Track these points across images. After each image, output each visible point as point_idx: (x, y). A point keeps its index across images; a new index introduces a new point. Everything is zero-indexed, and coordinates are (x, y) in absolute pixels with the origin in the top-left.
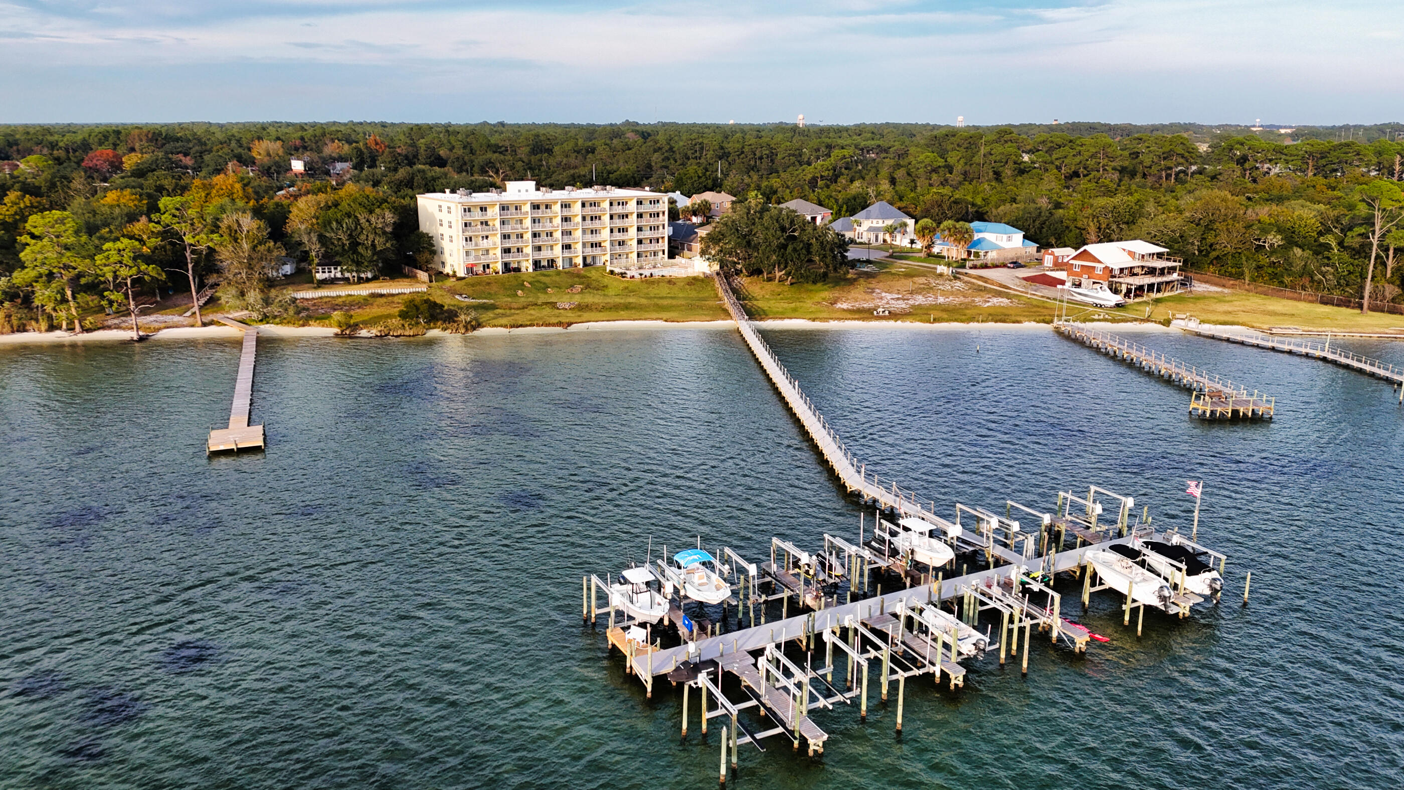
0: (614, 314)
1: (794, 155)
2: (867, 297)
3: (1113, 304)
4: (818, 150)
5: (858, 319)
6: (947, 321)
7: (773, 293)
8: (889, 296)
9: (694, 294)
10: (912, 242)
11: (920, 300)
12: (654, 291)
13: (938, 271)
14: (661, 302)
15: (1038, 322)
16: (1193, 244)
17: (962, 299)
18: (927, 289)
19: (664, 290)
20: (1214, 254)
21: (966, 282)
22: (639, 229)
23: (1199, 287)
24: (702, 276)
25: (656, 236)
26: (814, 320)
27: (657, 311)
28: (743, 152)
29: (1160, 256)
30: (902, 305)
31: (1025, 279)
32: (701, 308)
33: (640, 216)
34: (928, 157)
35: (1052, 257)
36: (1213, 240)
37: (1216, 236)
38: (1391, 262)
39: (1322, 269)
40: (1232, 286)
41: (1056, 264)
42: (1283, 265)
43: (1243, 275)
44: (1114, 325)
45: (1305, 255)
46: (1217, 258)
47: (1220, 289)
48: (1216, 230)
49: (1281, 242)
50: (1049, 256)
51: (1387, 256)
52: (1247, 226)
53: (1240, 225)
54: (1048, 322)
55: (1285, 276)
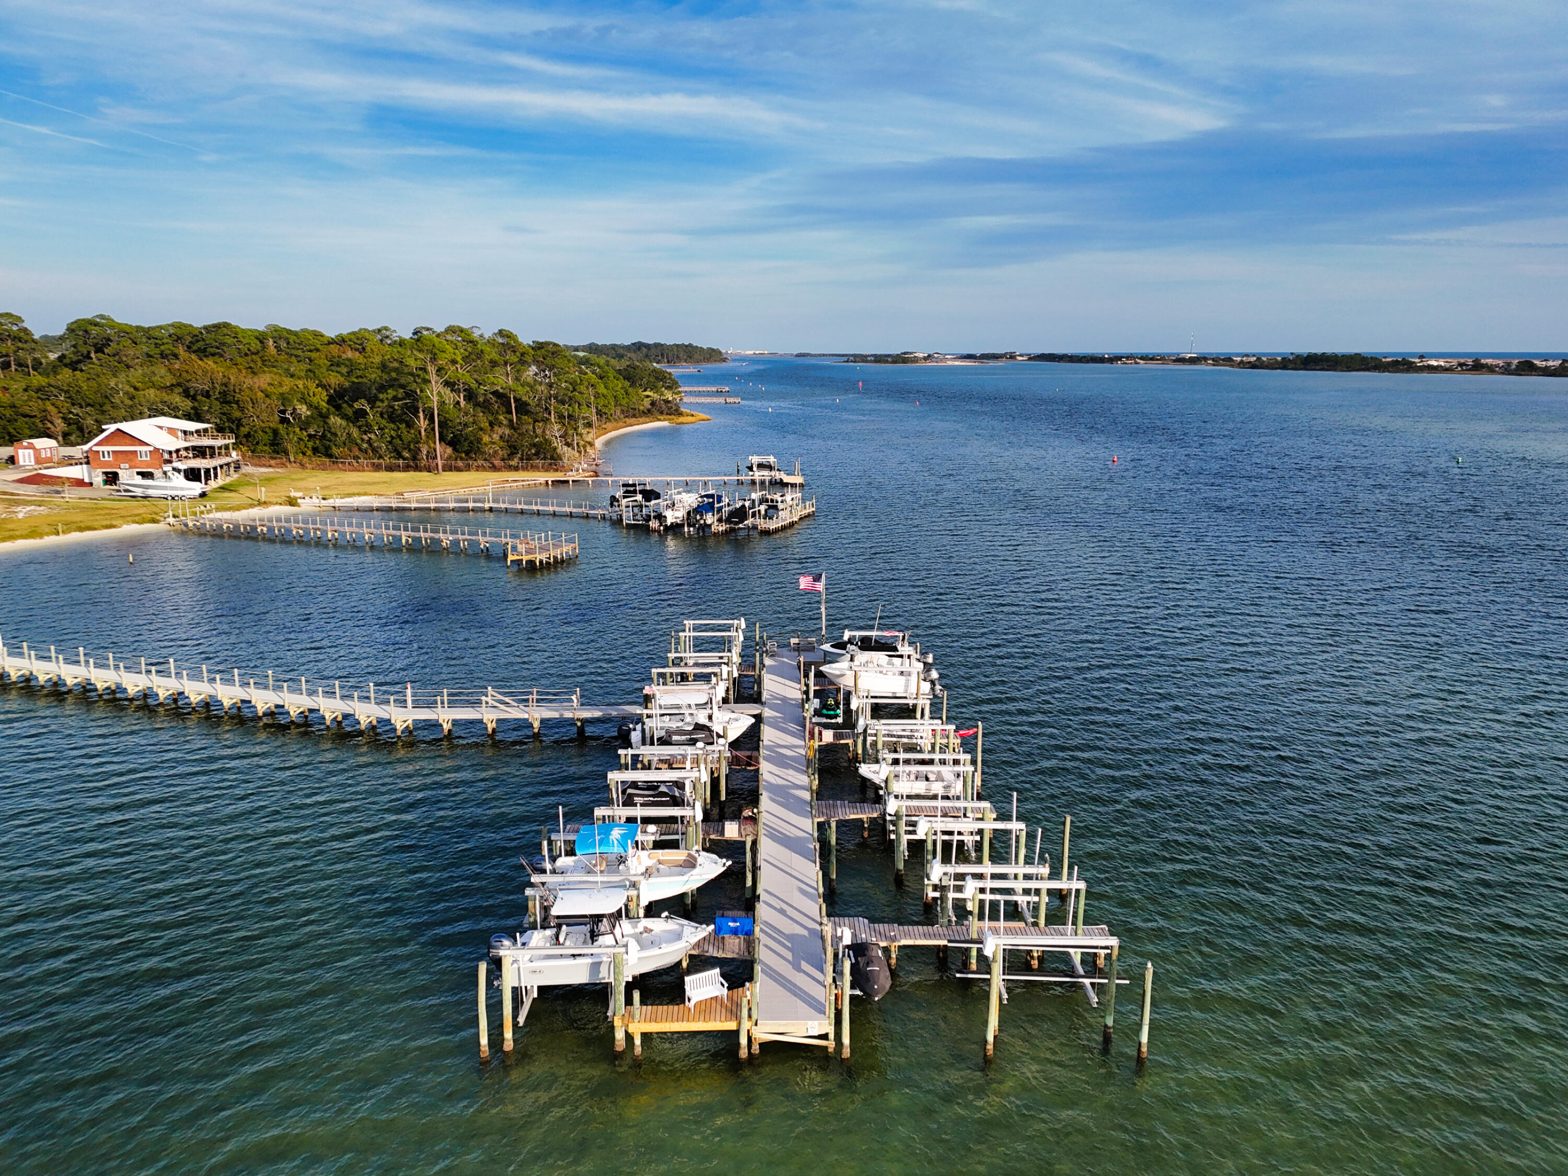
3: (194, 492)
15: (138, 523)
23: (247, 470)
29: (204, 433)
31: (20, 481)
35: (31, 451)
36: (237, 414)
37: (242, 409)
38: (423, 423)
39: (365, 437)
40: (277, 465)
41: (38, 460)
42: (323, 436)
43: (286, 453)
44: (237, 513)
45: (344, 423)
46: (248, 436)
47: (271, 470)
48: (237, 403)
49: (309, 413)
50: (27, 451)
51: (418, 418)
52: (267, 396)
53: (260, 394)
54: (154, 521)
55: (334, 447)
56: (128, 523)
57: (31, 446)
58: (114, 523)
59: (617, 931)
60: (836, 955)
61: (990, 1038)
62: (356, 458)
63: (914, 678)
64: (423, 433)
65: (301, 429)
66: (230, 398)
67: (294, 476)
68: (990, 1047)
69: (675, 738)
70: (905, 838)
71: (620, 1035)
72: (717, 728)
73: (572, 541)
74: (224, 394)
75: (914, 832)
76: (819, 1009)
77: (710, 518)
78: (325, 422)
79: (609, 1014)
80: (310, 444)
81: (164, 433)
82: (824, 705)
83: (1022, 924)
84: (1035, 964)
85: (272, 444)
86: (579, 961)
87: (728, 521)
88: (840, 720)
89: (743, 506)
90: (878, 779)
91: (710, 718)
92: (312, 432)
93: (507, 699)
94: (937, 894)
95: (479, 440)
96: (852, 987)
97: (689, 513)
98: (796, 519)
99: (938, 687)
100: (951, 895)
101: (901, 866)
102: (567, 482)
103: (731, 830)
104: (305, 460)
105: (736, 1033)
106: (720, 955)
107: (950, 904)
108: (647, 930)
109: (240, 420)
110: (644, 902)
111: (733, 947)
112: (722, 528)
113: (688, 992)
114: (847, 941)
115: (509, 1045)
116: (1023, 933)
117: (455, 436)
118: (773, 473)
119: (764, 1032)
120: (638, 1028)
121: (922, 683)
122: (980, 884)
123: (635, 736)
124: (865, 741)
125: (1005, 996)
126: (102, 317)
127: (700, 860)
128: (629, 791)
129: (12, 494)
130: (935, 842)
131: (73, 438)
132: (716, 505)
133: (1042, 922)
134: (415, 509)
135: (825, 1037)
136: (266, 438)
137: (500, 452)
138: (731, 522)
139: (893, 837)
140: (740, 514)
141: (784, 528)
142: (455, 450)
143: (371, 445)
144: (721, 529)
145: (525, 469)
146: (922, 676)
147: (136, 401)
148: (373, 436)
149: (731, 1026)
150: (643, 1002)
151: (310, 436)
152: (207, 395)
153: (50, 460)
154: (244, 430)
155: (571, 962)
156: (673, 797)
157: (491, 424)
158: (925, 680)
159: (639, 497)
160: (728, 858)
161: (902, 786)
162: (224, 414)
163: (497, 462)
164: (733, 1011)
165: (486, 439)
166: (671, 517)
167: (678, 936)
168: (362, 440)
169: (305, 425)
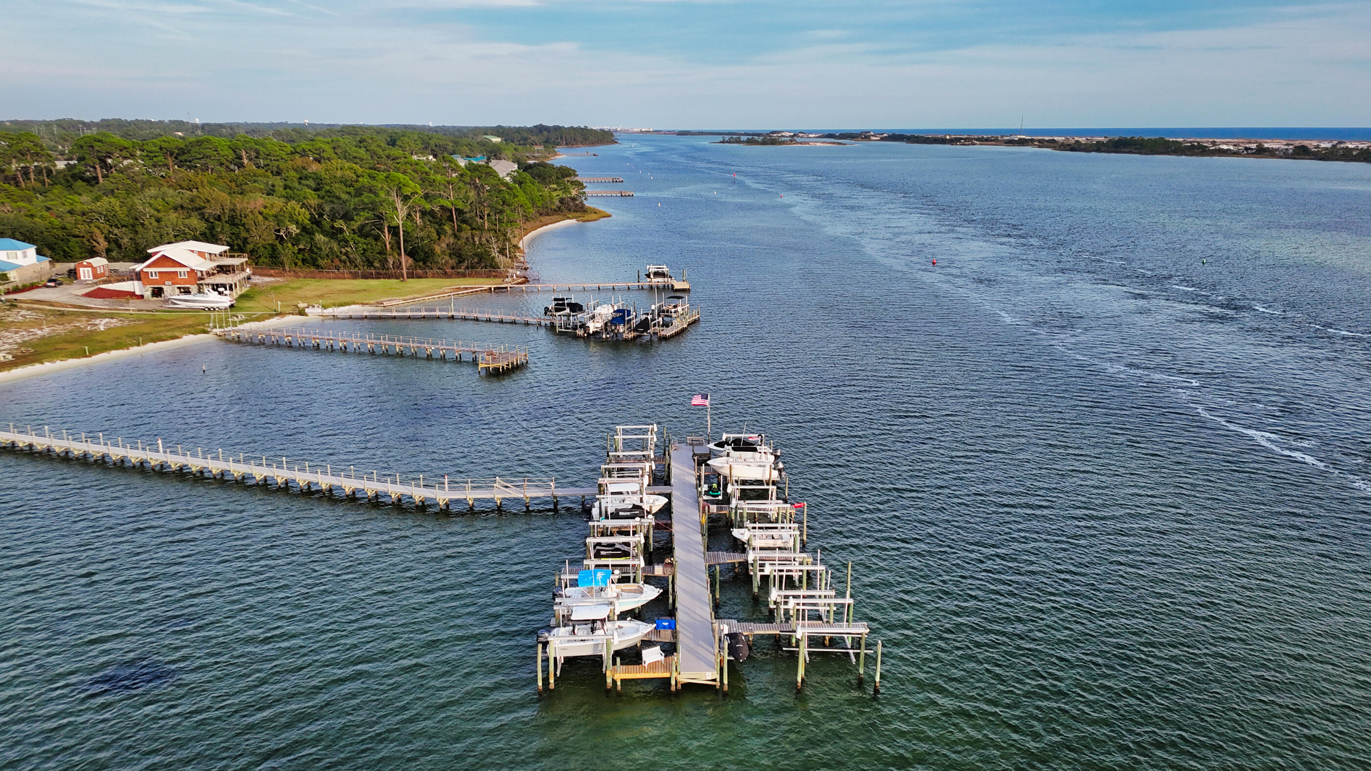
6: (101, 351)
15: (194, 333)
17: (60, 327)
23: (255, 280)
29: (224, 254)
31: (86, 295)
35: (90, 269)
36: (244, 234)
37: (248, 231)
38: (387, 237)
39: (343, 250)
40: (278, 275)
41: (95, 276)
42: (311, 250)
43: (282, 264)
44: (264, 323)
45: (327, 239)
46: (252, 251)
47: (273, 279)
48: (243, 225)
49: (298, 231)
50: (86, 269)
51: (383, 232)
52: (266, 219)
53: (260, 217)
54: (204, 332)
55: (319, 259)
57: (90, 265)
58: (177, 334)
59: (605, 627)
60: (720, 640)
61: (799, 680)
62: (338, 268)
63: (768, 469)
64: (388, 246)
65: (293, 245)
66: (237, 221)
67: (292, 285)
68: (799, 684)
69: (621, 513)
70: (759, 574)
71: (609, 681)
72: (646, 507)
74: (232, 218)
75: (763, 571)
76: (711, 666)
77: (622, 328)
78: (312, 239)
79: (604, 670)
80: (300, 256)
81: (196, 255)
82: (710, 488)
83: (820, 622)
84: (827, 642)
85: (271, 258)
86: (586, 643)
87: (635, 330)
88: (720, 498)
89: (647, 319)
90: (744, 539)
91: (641, 500)
92: (301, 246)
93: (508, 485)
94: (775, 607)
95: (432, 251)
96: (729, 655)
97: (606, 324)
98: (685, 326)
99: (783, 473)
100: (782, 607)
101: (756, 590)
102: (506, 288)
103: (659, 570)
104: (297, 269)
105: (669, 679)
106: (658, 640)
107: (782, 612)
108: (620, 627)
109: (246, 239)
110: (617, 612)
111: (666, 636)
112: (631, 335)
113: (644, 659)
114: (726, 631)
115: (552, 686)
116: (821, 626)
117: (414, 248)
118: (666, 279)
119: (684, 677)
120: (619, 677)
121: (773, 471)
122: (797, 601)
123: (595, 512)
124: (736, 513)
125: (808, 659)
127: (645, 589)
128: (598, 548)
129: (87, 308)
130: (775, 576)
131: (114, 254)
132: (627, 319)
133: (832, 621)
135: (715, 680)
136: (266, 253)
137: (451, 262)
138: (638, 331)
139: (752, 573)
140: (644, 325)
141: (677, 334)
142: (415, 259)
143: (348, 257)
145: (470, 276)
146: (773, 466)
147: (163, 223)
148: (349, 249)
149: (667, 675)
150: (622, 664)
151: (300, 250)
152: (219, 218)
153: (103, 275)
154: (250, 247)
155: (582, 643)
156: (624, 551)
157: (438, 234)
158: (774, 469)
159: (568, 310)
160: (660, 588)
161: (757, 543)
162: (233, 234)
163: (449, 271)
164: (667, 667)
165: (438, 249)
166: (593, 327)
167: (638, 630)
168: (341, 252)
169: (296, 241)
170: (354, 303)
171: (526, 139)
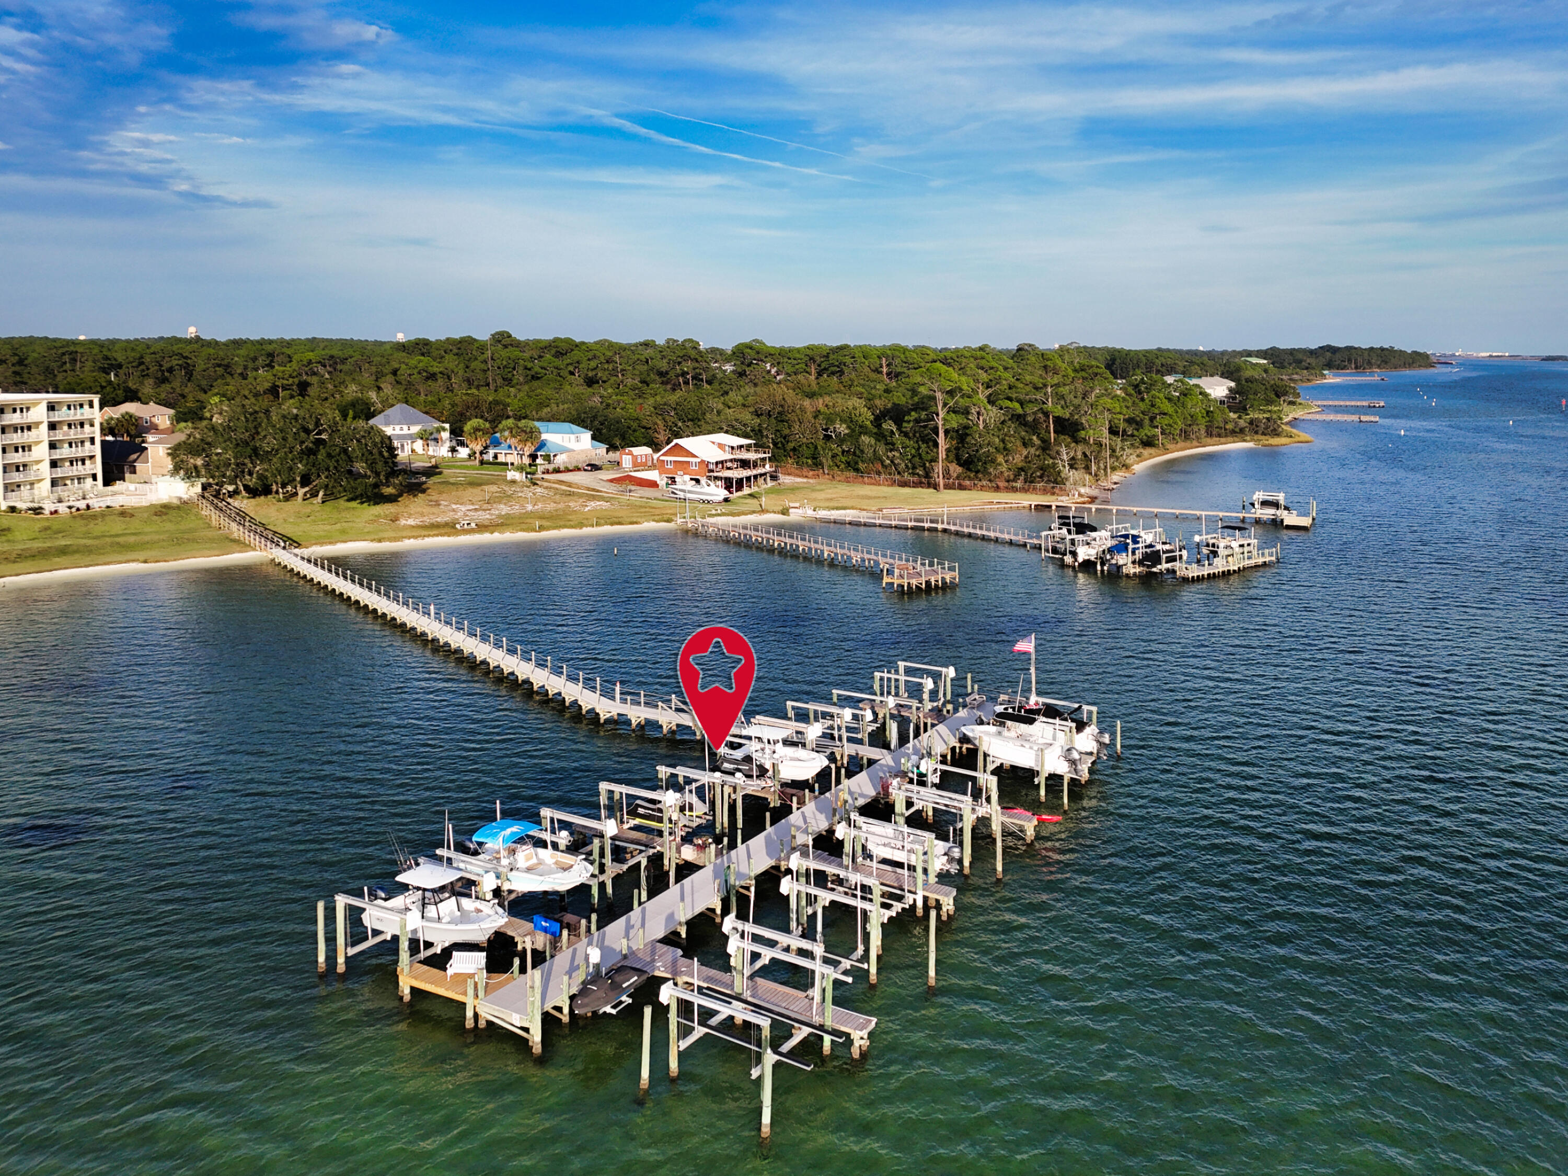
0: (44, 563)
1: (219, 366)
2: (435, 510)
3: (721, 498)
4: (254, 359)
5: (437, 535)
6: (554, 528)
7: (298, 515)
8: (463, 508)
9: (169, 526)
10: (453, 450)
11: (504, 509)
12: (98, 528)
13: (509, 478)
14: (121, 540)
15: (657, 521)
16: (767, 437)
17: (553, 505)
18: (505, 498)
19: (117, 526)
20: (791, 445)
21: (546, 488)
22: (53, 446)
23: (785, 479)
24: (176, 502)
25: (80, 454)
26: (380, 541)
27: (120, 552)
28: (142, 363)
29: (748, 447)
30: (484, 517)
31: (611, 481)
32: (194, 540)
33: (52, 426)
34: (420, 361)
35: (632, 457)
36: (787, 432)
37: (789, 427)
39: (889, 454)
40: (814, 477)
41: (632, 464)
42: (854, 453)
43: (822, 466)
44: (737, 518)
45: (871, 441)
46: (794, 449)
47: (805, 480)
48: (788, 422)
49: (845, 431)
50: (629, 456)
53: (808, 415)
54: (669, 521)
55: (861, 463)
56: (648, 521)
57: (630, 453)
62: (879, 473)
65: (838, 446)
67: (818, 487)
73: (952, 569)
74: (782, 415)
77: (1122, 559)
78: (857, 441)
80: (844, 459)
81: (716, 447)
85: (814, 458)
87: (1141, 563)
92: (846, 448)
97: (1103, 552)
102: (1050, 507)
104: (837, 473)
109: (785, 437)
112: (1135, 570)
117: (969, 457)
118: (1278, 512)
126: (756, 341)
129: (599, 491)
132: (1131, 546)
134: (880, 526)
136: (807, 452)
138: (1144, 565)
140: (1155, 557)
142: (967, 469)
143: (893, 462)
144: (1132, 571)
148: (896, 454)
151: (843, 451)
152: (768, 416)
153: (645, 464)
163: (1002, 484)
165: (1000, 459)
166: (1086, 554)
168: (887, 457)
169: (841, 440)
170: (852, 508)
171: (1300, 361)
